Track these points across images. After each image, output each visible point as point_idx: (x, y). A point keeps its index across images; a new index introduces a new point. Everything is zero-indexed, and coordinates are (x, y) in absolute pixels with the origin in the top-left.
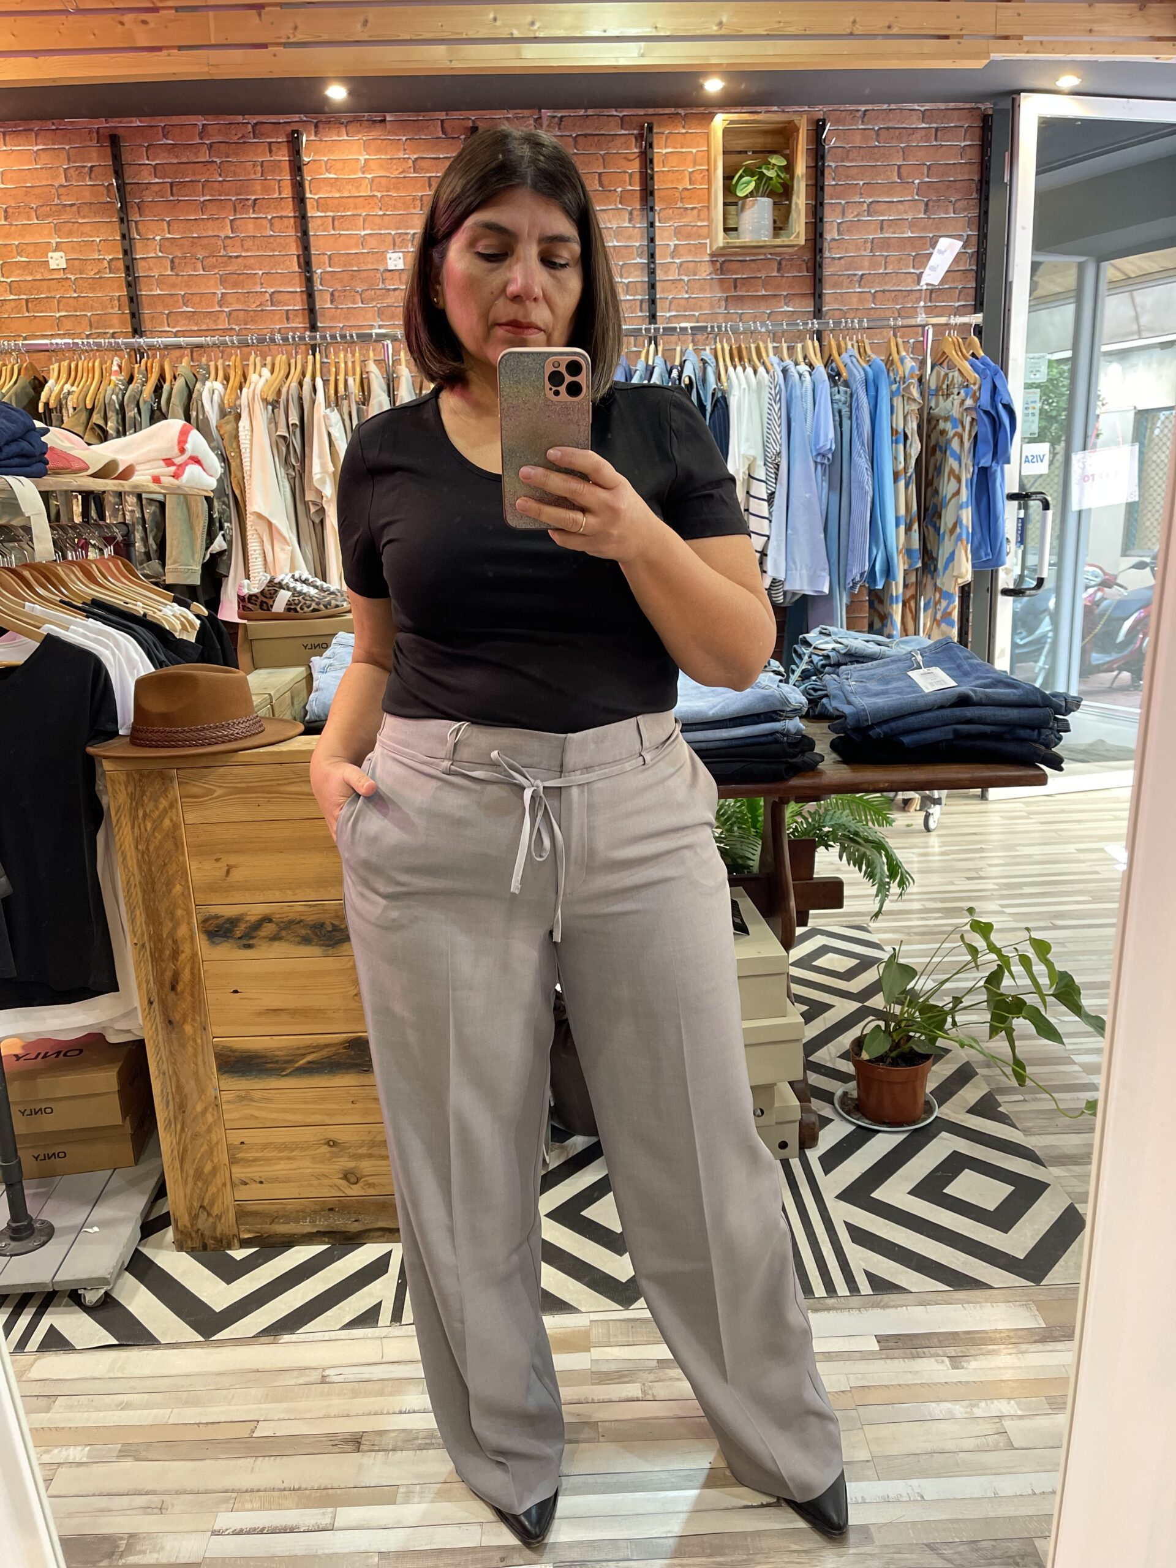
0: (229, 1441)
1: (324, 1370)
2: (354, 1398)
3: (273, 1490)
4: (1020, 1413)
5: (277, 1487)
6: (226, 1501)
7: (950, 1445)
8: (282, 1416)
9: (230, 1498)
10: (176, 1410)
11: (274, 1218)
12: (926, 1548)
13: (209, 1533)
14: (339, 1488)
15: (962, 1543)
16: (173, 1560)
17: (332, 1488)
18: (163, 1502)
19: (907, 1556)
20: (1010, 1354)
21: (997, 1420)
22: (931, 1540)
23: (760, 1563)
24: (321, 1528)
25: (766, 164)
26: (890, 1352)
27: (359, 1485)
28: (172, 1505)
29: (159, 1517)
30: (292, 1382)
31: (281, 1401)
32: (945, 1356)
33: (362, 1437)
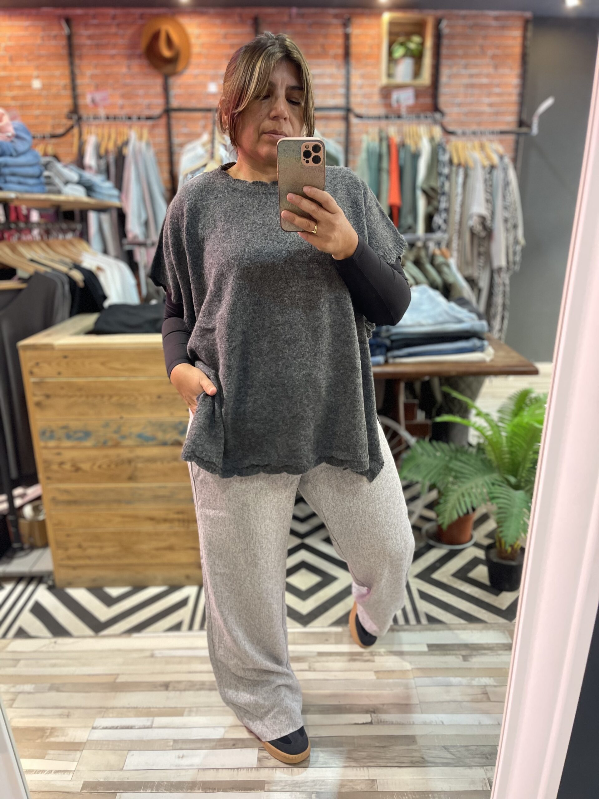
0: (103, 684)
1: (153, 650)
2: (166, 665)
3: (124, 708)
4: (495, 684)
5: (126, 706)
6: (101, 712)
7: (458, 698)
8: (130, 673)
9: (103, 711)
10: (78, 668)
12: (443, 748)
13: (90, 728)
14: (156, 708)
15: (461, 746)
16: (72, 740)
17: (153, 708)
18: (69, 712)
19: (433, 751)
20: (493, 655)
21: (483, 687)
22: (446, 745)
23: (360, 752)
24: (146, 727)
25: (410, 40)
26: (433, 652)
27: (166, 707)
28: (74, 714)
29: (67, 719)
30: (136, 656)
31: (131, 665)
32: (460, 655)
33: (169, 683)
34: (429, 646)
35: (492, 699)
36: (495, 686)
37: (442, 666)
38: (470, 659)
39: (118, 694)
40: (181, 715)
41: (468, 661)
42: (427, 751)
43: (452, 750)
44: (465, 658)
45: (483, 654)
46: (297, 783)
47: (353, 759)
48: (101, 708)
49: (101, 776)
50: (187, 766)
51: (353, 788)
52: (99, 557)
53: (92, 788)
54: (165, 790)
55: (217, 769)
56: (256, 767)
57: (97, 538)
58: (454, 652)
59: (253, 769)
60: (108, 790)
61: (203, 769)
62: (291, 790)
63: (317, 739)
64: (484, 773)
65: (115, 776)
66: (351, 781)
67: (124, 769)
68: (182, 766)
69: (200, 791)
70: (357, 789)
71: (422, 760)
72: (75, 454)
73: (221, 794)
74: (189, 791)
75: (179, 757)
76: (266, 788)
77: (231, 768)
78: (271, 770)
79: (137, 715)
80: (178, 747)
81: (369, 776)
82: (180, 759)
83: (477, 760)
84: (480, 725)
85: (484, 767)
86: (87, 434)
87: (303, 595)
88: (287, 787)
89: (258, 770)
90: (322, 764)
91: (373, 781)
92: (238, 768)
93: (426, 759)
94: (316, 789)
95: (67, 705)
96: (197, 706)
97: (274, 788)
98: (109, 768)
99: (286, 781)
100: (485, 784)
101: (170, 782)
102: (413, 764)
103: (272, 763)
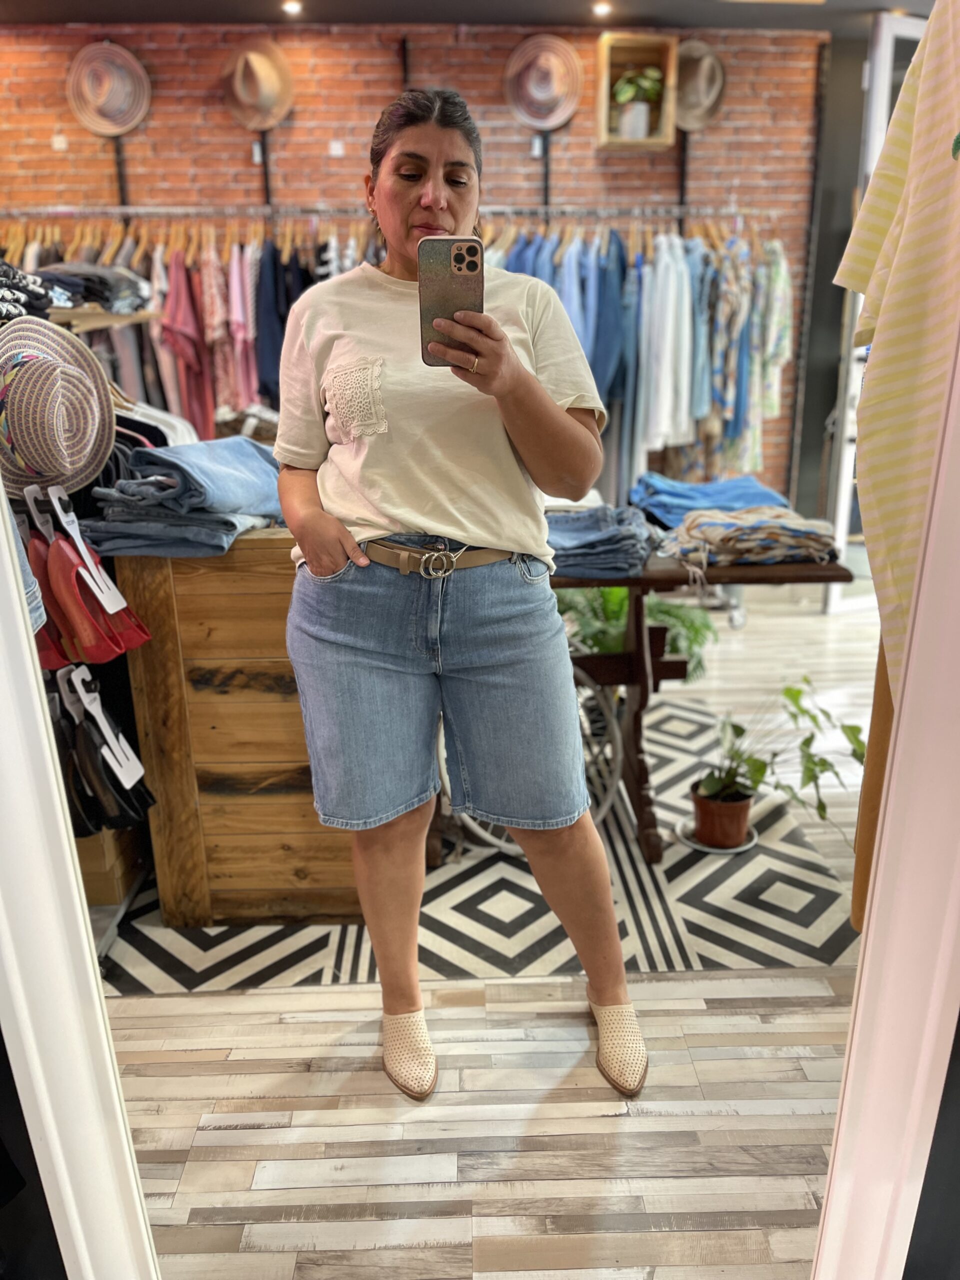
0: (210, 1063)
1: (281, 1014)
2: (304, 1034)
3: (244, 1098)
4: (813, 1056)
5: (247, 1095)
6: (207, 1106)
7: (759, 1077)
8: (249, 1046)
9: (211, 1104)
10: (167, 1041)
11: (240, 904)
12: (739, 1149)
13: (195, 1129)
14: (295, 1098)
15: (768, 1146)
16: (168, 1148)
17: (289, 1098)
18: (159, 1106)
19: (726, 1154)
20: (808, 1014)
21: (795, 1060)
22: (744, 1144)
23: (613, 1156)
24: (281, 1125)
25: (642, 75)
26: (715, 1011)
27: (309, 1095)
28: (167, 1109)
29: (156, 1116)
30: (257, 1022)
31: (249, 1035)
32: (757, 1014)
33: (311, 1062)
34: (707, 1001)
35: (809, 1079)
36: (813, 1059)
37: (730, 1030)
38: (772, 1020)
39: (233, 1076)
40: (335, 1107)
41: (770, 1023)
42: (716, 1154)
43: (756, 1152)
44: (765, 1018)
45: (791, 1013)
46: (521, 1203)
48: (208, 1099)
49: (217, 1201)
50: (350, 1181)
51: (607, 1209)
53: (206, 1219)
54: (319, 1218)
55: (397, 1185)
56: (455, 1180)
58: (747, 1010)
59: (452, 1184)
60: (230, 1220)
61: (376, 1186)
62: (512, 1214)
63: (546, 1139)
64: (806, 1185)
65: (241, 1200)
66: (605, 1198)
67: (252, 1188)
68: (341, 1181)
69: (373, 1218)
70: (614, 1211)
71: (710, 1166)
73: (406, 1222)
74: (355, 1219)
75: (336, 1169)
76: (474, 1211)
77: (418, 1184)
78: (479, 1184)
79: (266, 1109)
80: (334, 1155)
81: (630, 1192)
82: (339, 1171)
83: (792, 1166)
84: (794, 1116)
85: (806, 1177)
87: (508, 929)
88: (506, 1209)
89: (459, 1185)
90: (558, 1175)
91: (638, 1197)
92: (429, 1183)
93: (717, 1165)
94: (551, 1211)
95: (154, 1096)
96: (357, 1093)
97: (487, 1211)
98: (230, 1188)
99: (503, 1201)
100: (809, 1201)
101: (326, 1206)
102: (697, 1173)
103: (479, 1175)
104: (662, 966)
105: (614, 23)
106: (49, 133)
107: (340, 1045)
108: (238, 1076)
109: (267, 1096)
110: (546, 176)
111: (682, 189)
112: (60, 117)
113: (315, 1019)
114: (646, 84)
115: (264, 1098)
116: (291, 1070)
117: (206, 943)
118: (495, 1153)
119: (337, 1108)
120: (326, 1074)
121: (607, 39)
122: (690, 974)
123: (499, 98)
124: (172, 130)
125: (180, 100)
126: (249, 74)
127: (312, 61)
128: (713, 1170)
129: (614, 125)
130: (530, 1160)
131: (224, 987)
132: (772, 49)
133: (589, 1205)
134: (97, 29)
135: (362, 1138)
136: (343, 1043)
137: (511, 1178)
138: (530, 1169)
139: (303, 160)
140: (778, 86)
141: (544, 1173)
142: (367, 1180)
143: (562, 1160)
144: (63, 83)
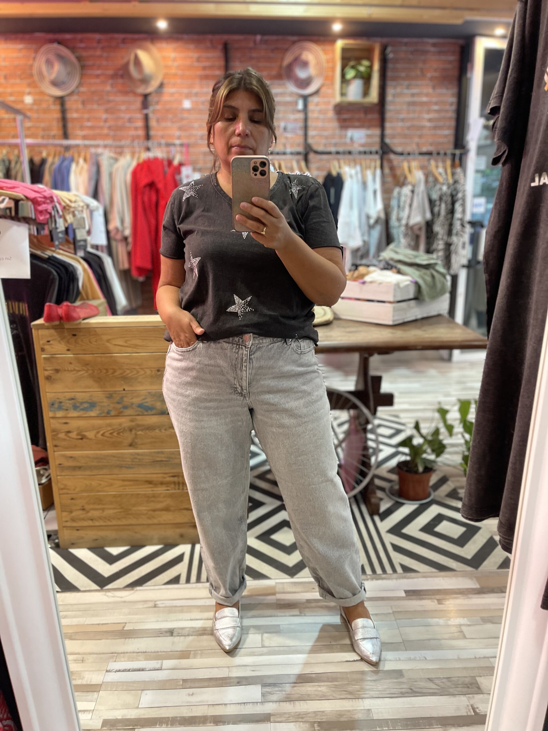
0: (113, 632)
1: (155, 601)
2: (169, 614)
3: (134, 652)
4: (469, 623)
5: (135, 651)
6: (112, 657)
7: (438, 637)
8: (137, 621)
9: (114, 656)
10: (88, 619)
12: (428, 680)
13: (105, 671)
14: (164, 652)
15: (444, 678)
16: (89, 683)
17: (161, 652)
18: (83, 658)
19: (420, 683)
20: (464, 599)
21: (458, 626)
22: (430, 677)
23: (353, 685)
24: (156, 669)
25: (360, 64)
26: (411, 597)
27: (173, 650)
28: (88, 659)
29: (82, 664)
30: (141, 607)
31: (136, 614)
32: (435, 599)
33: (173, 630)
34: (406, 592)
35: (467, 637)
36: (469, 625)
37: (419, 609)
38: (444, 602)
39: (127, 639)
40: (188, 657)
41: (443, 604)
42: (415, 683)
43: (437, 682)
44: (440, 602)
45: (455, 598)
46: (299, 715)
47: (348, 692)
48: (112, 653)
49: (118, 714)
50: (197, 702)
51: (351, 717)
52: (100, 518)
53: (112, 725)
54: (179, 724)
55: (225, 704)
56: (260, 701)
57: (99, 501)
58: (429, 597)
59: (258, 704)
60: (126, 726)
61: (213, 705)
62: (294, 721)
63: (314, 675)
64: (467, 701)
65: (132, 714)
66: (349, 711)
67: (139, 707)
68: (192, 702)
69: (212, 724)
70: (355, 718)
71: (410, 691)
72: (81, 423)
73: (231, 727)
74: (201, 725)
75: (189, 695)
76: (271, 720)
77: (238, 703)
78: (274, 703)
79: (146, 659)
80: (188, 686)
81: (364, 707)
82: (191, 696)
83: (458, 689)
84: (459, 659)
85: (467, 695)
86: (92, 405)
87: (288, 550)
88: (291, 718)
89: (262, 704)
90: (321, 697)
91: (369, 710)
92: (244, 703)
93: (414, 689)
94: (318, 719)
95: (81, 651)
96: (201, 649)
97: (280, 720)
98: (126, 706)
99: (289, 713)
100: (469, 710)
101: (184, 717)
102: (403, 695)
103: (275, 697)
104: (379, 571)
105: (344, 35)
106: (23, 94)
107: (191, 620)
108: (130, 639)
109: (147, 651)
110: (306, 120)
111: (382, 127)
112: (29, 85)
113: (175, 605)
114: (362, 69)
115: (146, 652)
116: (161, 635)
117: (111, 559)
118: (284, 685)
119: (188, 658)
120: (182, 638)
121: (340, 44)
122: (395, 575)
123: (279, 77)
124: (94, 93)
125: (98, 76)
126: (137, 62)
127: (173, 55)
128: (413, 692)
129: (344, 92)
130: (304, 688)
131: (122, 586)
132: (432, 49)
133: (340, 715)
134: (51, 36)
135: (204, 676)
136: (192, 618)
137: (294, 699)
138: (304, 694)
139: (168, 111)
140: (436, 70)
141: (313, 696)
142: (207, 702)
143: (323, 688)
144: (31, 66)
